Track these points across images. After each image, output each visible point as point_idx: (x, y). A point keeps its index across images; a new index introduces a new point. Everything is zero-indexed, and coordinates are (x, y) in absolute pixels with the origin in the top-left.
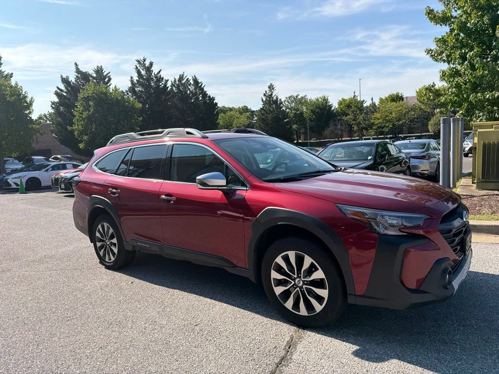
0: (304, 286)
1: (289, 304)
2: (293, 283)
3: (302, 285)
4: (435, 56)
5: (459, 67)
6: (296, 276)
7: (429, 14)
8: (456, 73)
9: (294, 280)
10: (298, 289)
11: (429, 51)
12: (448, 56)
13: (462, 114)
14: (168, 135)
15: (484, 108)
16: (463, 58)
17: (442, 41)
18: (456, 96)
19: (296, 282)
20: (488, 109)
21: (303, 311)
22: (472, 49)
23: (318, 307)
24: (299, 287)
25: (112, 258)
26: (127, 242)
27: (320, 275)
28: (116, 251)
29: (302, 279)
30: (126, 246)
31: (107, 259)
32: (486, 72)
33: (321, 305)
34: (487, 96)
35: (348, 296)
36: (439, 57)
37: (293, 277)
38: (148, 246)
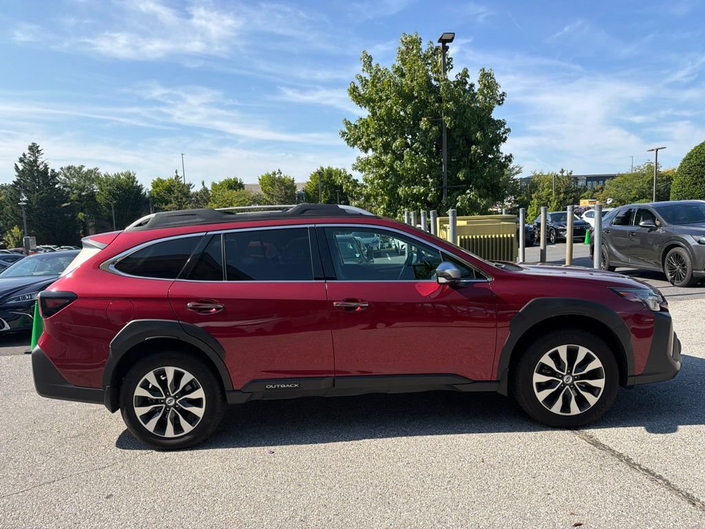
0: (575, 382)
1: (556, 408)
2: (561, 381)
3: (573, 381)
4: (353, 141)
5: (383, 157)
6: (565, 374)
7: (354, 90)
8: (381, 164)
9: (562, 378)
10: (567, 387)
11: (344, 134)
12: (367, 142)
13: (383, 208)
14: (305, 214)
15: (408, 203)
16: (386, 147)
17: (365, 123)
18: (382, 188)
19: (565, 380)
20: (413, 204)
21: (575, 409)
22: (394, 139)
23: (592, 400)
24: (567, 385)
25: (187, 427)
26: (234, 391)
27: (596, 364)
28: (199, 412)
29: (573, 374)
30: (232, 399)
31: (170, 432)
32: (415, 166)
33: (597, 397)
34: (415, 190)
35: (629, 378)
36: (359, 142)
37: (562, 375)
38: (296, 385)
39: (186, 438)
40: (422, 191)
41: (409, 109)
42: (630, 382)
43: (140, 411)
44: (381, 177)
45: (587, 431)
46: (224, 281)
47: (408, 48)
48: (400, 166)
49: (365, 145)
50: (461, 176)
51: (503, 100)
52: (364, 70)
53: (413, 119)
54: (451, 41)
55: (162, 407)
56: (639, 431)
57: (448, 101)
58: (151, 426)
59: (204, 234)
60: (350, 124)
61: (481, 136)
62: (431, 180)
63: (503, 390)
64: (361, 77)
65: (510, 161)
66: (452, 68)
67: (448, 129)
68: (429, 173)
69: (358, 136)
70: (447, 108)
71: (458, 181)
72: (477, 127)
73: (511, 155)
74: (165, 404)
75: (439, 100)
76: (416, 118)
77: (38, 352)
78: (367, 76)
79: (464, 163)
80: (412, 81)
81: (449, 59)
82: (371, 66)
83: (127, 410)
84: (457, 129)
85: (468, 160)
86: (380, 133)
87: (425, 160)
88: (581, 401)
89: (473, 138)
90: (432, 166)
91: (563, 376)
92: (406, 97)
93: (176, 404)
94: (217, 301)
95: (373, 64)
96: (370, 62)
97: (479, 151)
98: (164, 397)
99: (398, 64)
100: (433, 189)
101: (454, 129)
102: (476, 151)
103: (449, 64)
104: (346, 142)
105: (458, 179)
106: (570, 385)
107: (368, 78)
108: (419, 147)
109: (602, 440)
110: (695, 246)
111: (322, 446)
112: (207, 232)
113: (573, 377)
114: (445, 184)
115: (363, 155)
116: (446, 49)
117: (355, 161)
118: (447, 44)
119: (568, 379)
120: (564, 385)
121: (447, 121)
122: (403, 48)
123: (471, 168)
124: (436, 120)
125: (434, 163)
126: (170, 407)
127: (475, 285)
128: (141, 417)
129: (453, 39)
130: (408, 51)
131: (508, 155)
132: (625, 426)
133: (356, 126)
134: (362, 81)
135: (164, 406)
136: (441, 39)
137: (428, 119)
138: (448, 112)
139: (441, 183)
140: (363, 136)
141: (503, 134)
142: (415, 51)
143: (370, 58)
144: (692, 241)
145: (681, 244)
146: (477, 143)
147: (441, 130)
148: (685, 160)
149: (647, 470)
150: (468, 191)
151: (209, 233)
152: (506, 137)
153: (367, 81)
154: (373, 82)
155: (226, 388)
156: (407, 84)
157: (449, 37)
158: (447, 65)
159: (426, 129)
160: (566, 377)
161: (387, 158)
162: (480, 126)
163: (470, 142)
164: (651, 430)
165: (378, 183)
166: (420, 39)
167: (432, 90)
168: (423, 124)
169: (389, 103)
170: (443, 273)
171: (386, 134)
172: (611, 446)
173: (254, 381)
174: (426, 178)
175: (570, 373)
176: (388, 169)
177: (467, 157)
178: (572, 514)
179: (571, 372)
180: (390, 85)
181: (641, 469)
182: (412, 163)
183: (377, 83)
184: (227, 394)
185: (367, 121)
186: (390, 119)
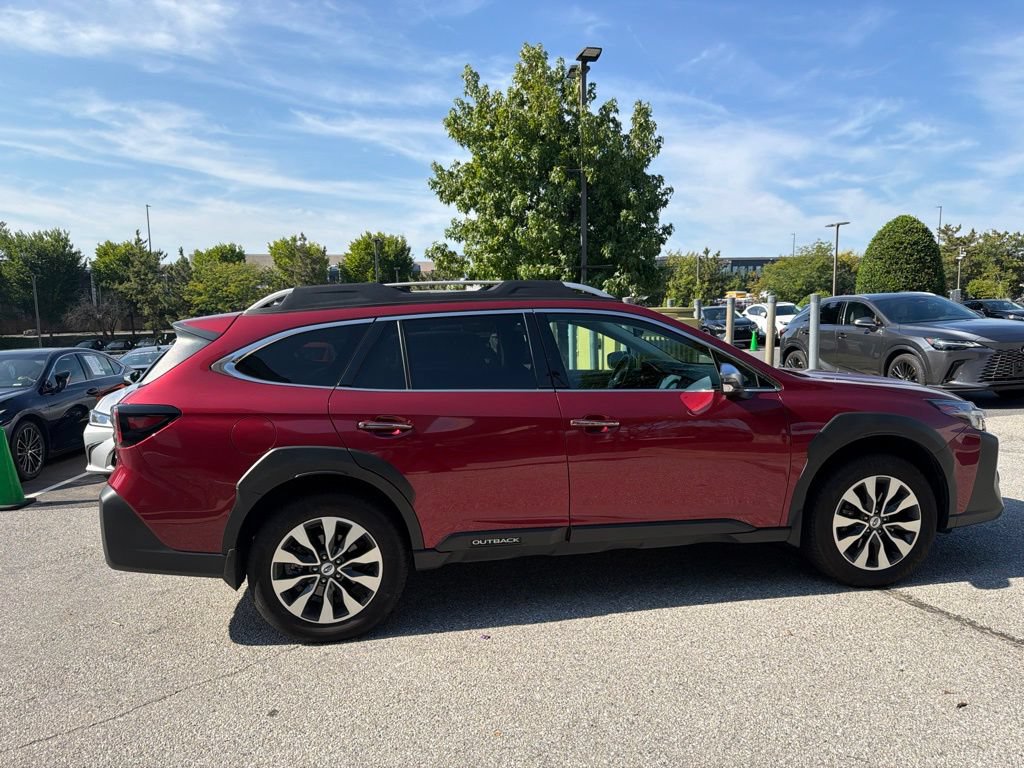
0: (884, 526)
1: (861, 562)
2: (867, 524)
3: (881, 525)
4: (449, 196)
5: (496, 221)
6: (872, 514)
7: (455, 121)
8: (493, 231)
9: (868, 520)
10: (875, 532)
12: (471, 198)
14: (516, 294)
16: (500, 208)
17: (470, 171)
19: (871, 523)
21: (884, 562)
23: (905, 548)
24: (875, 529)
25: (354, 607)
26: (426, 550)
27: (911, 501)
28: (372, 583)
29: (882, 515)
30: (423, 562)
31: (327, 615)
32: (544, 235)
33: (910, 544)
34: (542, 270)
35: (950, 519)
36: (459, 198)
37: (868, 516)
38: (515, 540)
39: (353, 623)
40: (552, 271)
41: (535, 154)
42: (951, 523)
43: (281, 586)
44: (492, 250)
45: (901, 590)
46: (407, 390)
47: (531, 66)
48: (523, 234)
49: (467, 201)
50: (606, 252)
51: (659, 147)
52: (466, 93)
53: (539, 168)
54: (594, 59)
55: (316, 578)
56: (964, 587)
57: (591, 145)
58: (297, 608)
59: (371, 320)
60: (442, 170)
61: (635, 197)
62: (563, 257)
63: (795, 540)
64: (462, 103)
65: (670, 233)
66: (594, 98)
67: (588, 184)
68: (561, 247)
69: (457, 189)
70: (590, 155)
71: (602, 260)
72: (629, 183)
73: (671, 226)
74: (321, 573)
75: (576, 142)
76: (545, 167)
77: (111, 500)
78: (473, 102)
79: (610, 234)
80: (539, 114)
81: (591, 84)
82: (477, 87)
83: (261, 586)
84: (601, 186)
85: (615, 230)
86: (490, 186)
87: (556, 227)
88: (892, 551)
89: (624, 199)
90: (566, 236)
91: (869, 518)
92: (529, 135)
93: (336, 572)
94: (404, 420)
95: (481, 85)
96: (476, 82)
97: (630, 217)
98: (319, 563)
99: (516, 87)
100: (567, 270)
101: (597, 184)
102: (626, 218)
103: (590, 91)
104: (438, 197)
105: (602, 255)
106: (877, 529)
107: (473, 104)
108: (548, 208)
109: (925, 600)
110: (932, 352)
111: (556, 625)
112: (376, 318)
113: (882, 519)
114: (584, 262)
115: (462, 217)
116: (585, 69)
117: (450, 226)
118: (589, 64)
119: (875, 522)
120: (871, 529)
121: (589, 173)
122: (524, 65)
123: (618, 241)
124: (571, 171)
125: (569, 232)
126: (327, 578)
127: (760, 397)
128: (282, 594)
129: (598, 56)
130: (532, 69)
131: (668, 225)
132: (945, 582)
133: (451, 174)
134: (464, 108)
135: (318, 576)
136: (581, 55)
137: (561, 169)
138: (590, 161)
139: (578, 262)
140: (464, 188)
141: (663, 195)
142: (540, 71)
143: (476, 75)
144: (925, 345)
145: (909, 348)
146: (629, 206)
147: (578, 187)
148: (874, 240)
149: (1002, 634)
150: (617, 274)
151: (378, 320)
152: (667, 200)
153: (471, 108)
154: (480, 111)
155: (415, 546)
156: (533, 117)
157: (593, 54)
158: (588, 95)
159: (559, 183)
160: (873, 519)
161: (503, 223)
162: (633, 182)
163: (619, 207)
164: (978, 584)
165: (488, 258)
166: (546, 53)
167: (565, 128)
168: (555, 176)
169: (507, 142)
170: (727, 379)
171: (499, 187)
172: (940, 606)
173: (454, 535)
174: (555, 253)
175: (878, 514)
176: (501, 238)
177: (614, 225)
178: (946, 693)
179: (880, 512)
180: (507, 117)
181: (994, 633)
182: (540, 232)
183: (486, 113)
184: (416, 555)
185: (472, 168)
186: (506, 167)
